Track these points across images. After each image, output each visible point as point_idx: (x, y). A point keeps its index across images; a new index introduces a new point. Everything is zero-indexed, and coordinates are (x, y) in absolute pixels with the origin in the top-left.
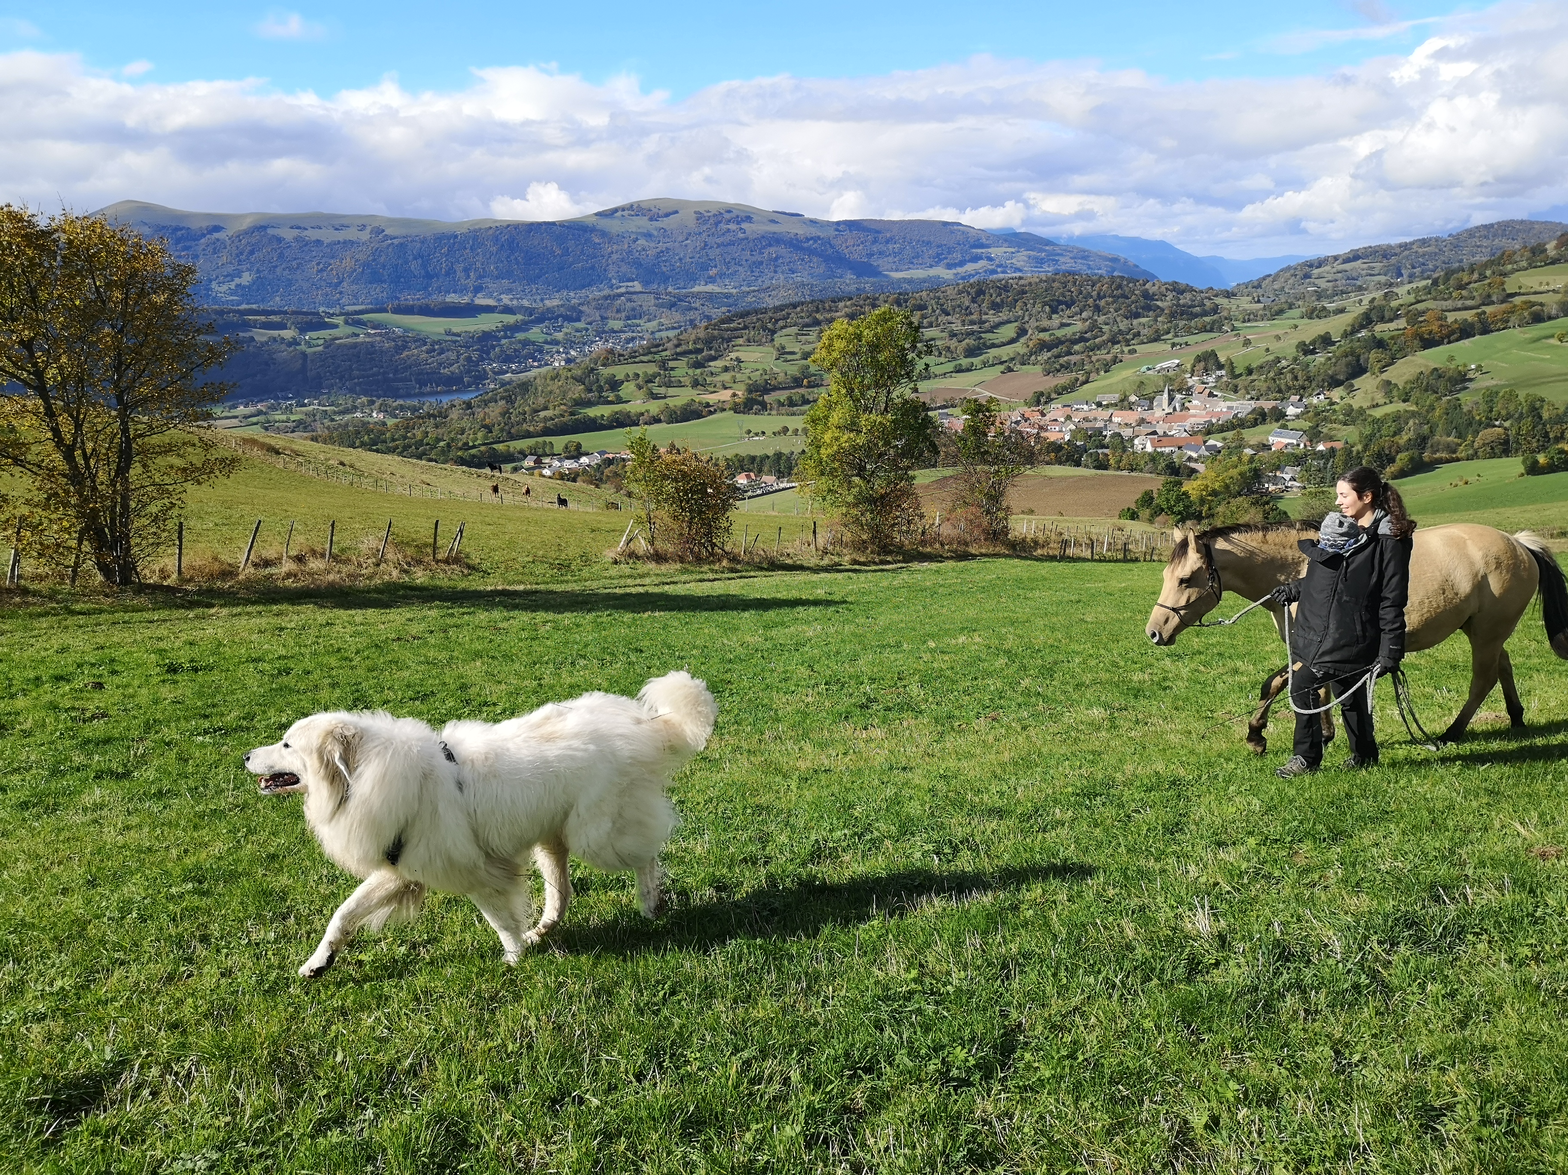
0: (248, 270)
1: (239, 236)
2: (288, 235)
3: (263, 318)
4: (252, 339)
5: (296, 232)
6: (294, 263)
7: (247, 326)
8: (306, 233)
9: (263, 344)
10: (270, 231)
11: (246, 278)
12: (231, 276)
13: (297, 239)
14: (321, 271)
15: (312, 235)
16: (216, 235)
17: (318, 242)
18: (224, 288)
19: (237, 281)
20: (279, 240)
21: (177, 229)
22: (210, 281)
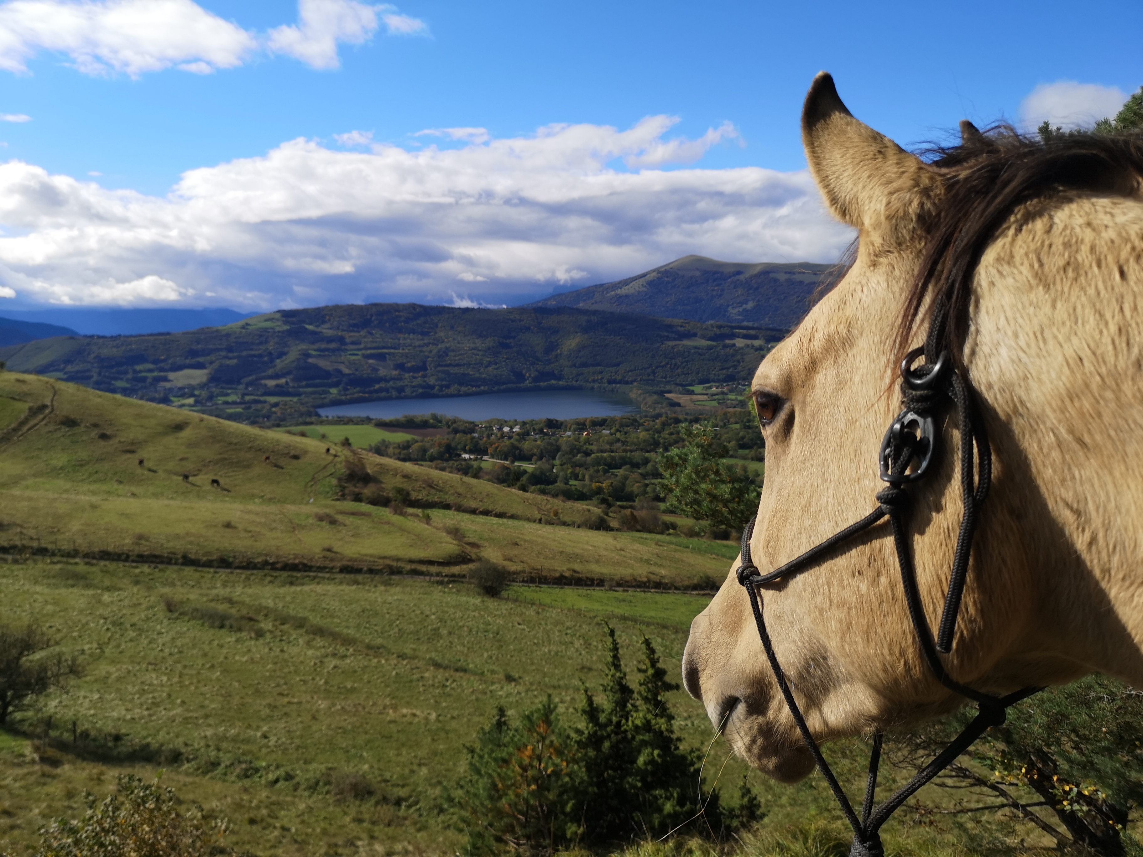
0: (753, 300)
1: (752, 277)
2: (782, 277)
3: (745, 331)
4: (734, 345)
5: (787, 276)
6: (782, 297)
7: (733, 336)
8: (794, 276)
9: (740, 349)
10: (771, 275)
11: (750, 305)
12: (741, 304)
13: (788, 280)
14: (799, 302)
15: (797, 278)
16: (737, 277)
17: (801, 282)
18: (735, 311)
19: (744, 306)
20: (776, 280)
21: (716, 273)
22: (728, 306)
